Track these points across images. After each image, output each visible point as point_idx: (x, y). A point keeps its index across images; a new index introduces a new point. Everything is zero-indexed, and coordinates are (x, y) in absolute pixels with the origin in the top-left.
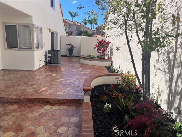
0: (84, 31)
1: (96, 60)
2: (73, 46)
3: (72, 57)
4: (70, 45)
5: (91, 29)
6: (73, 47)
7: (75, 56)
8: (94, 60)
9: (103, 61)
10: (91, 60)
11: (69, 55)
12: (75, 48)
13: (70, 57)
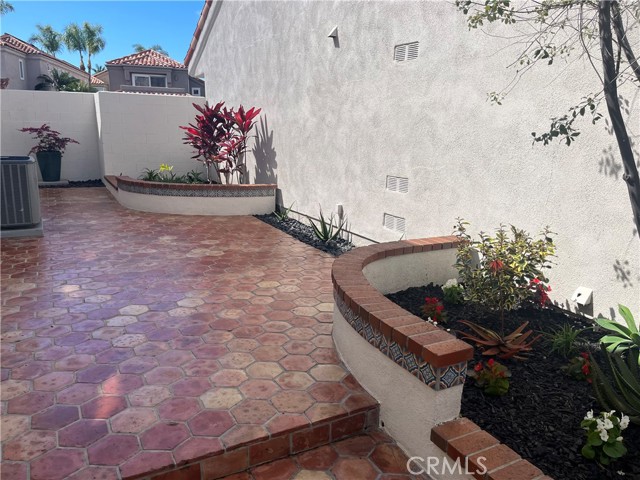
0: (56, 75)
1: (212, 193)
2: (60, 136)
3: (62, 186)
4: (45, 133)
5: (83, 68)
6: (57, 140)
7: (73, 184)
8: (205, 193)
9: (243, 193)
10: (190, 192)
11: (44, 180)
12: (69, 145)
13: (52, 186)
